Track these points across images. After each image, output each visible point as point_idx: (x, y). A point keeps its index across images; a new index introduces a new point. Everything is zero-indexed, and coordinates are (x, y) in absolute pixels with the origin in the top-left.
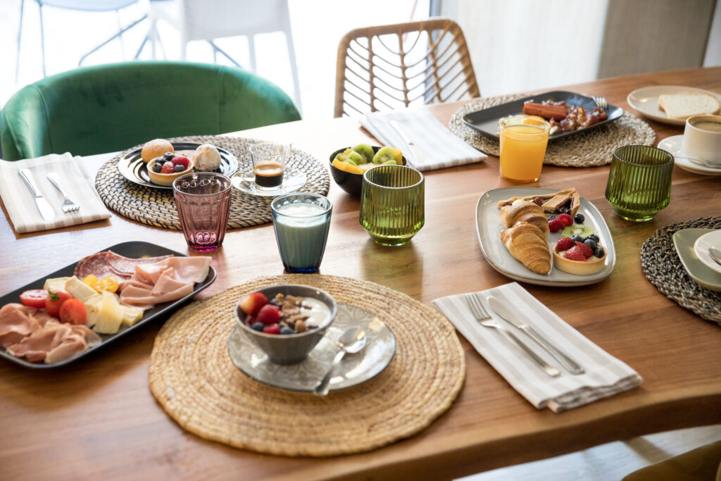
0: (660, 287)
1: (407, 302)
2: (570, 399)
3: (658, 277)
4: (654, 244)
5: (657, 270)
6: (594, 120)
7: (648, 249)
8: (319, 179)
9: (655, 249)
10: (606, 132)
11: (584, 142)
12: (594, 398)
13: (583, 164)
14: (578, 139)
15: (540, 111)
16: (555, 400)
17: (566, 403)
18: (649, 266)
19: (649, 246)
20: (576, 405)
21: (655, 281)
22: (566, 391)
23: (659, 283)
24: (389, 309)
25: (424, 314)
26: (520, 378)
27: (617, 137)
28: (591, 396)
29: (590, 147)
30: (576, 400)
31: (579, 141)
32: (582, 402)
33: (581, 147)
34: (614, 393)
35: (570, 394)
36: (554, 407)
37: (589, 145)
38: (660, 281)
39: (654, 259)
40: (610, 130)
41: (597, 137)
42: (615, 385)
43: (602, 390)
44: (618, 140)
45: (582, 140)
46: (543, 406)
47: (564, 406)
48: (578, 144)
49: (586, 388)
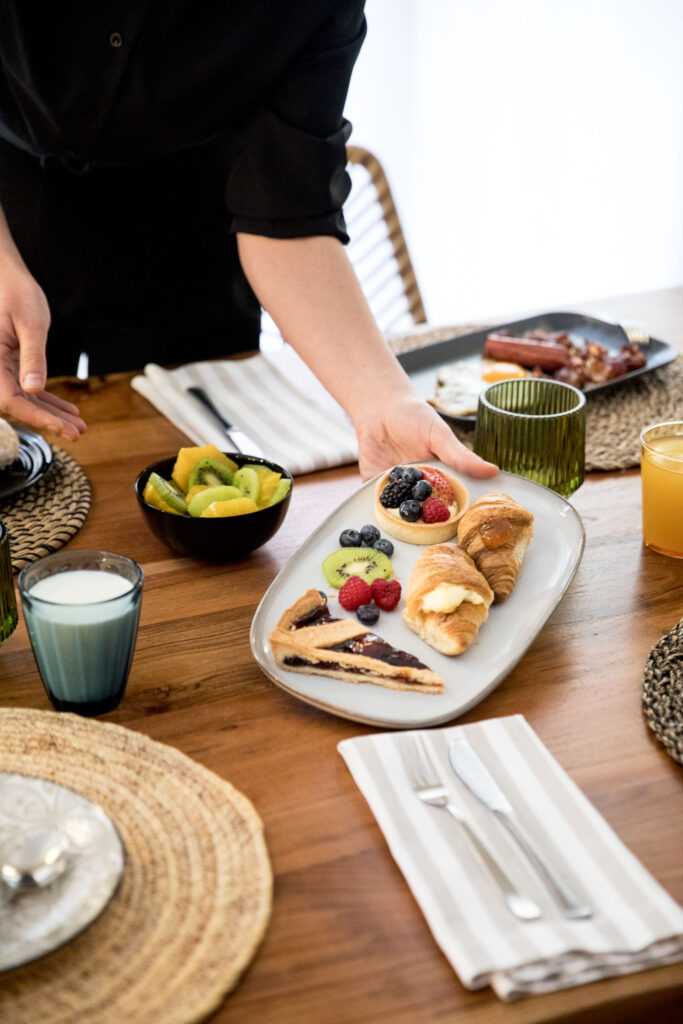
0: (671, 748)
1: (177, 767)
2: (538, 973)
3: (672, 724)
4: (674, 649)
5: (672, 708)
6: (617, 371)
7: (660, 660)
8: (68, 501)
9: (673, 661)
10: (645, 393)
11: (607, 416)
12: (594, 976)
13: (618, 464)
14: (595, 411)
15: (517, 354)
16: (507, 973)
17: (529, 983)
18: (655, 700)
19: (663, 655)
20: (551, 986)
21: (662, 734)
22: (531, 956)
23: (670, 738)
24: (136, 784)
25: (206, 794)
26: (454, 918)
27: (668, 400)
28: (587, 970)
29: (623, 426)
30: (553, 977)
31: (598, 414)
32: (565, 981)
33: (605, 427)
34: (638, 968)
35: (541, 962)
36: (503, 987)
37: (619, 421)
38: (673, 734)
39: (668, 683)
40: (651, 388)
41: (630, 403)
42: (645, 950)
43: (614, 960)
44: (671, 406)
45: (603, 412)
46: (482, 983)
47: (522, 989)
48: (597, 421)
49: (578, 954)
